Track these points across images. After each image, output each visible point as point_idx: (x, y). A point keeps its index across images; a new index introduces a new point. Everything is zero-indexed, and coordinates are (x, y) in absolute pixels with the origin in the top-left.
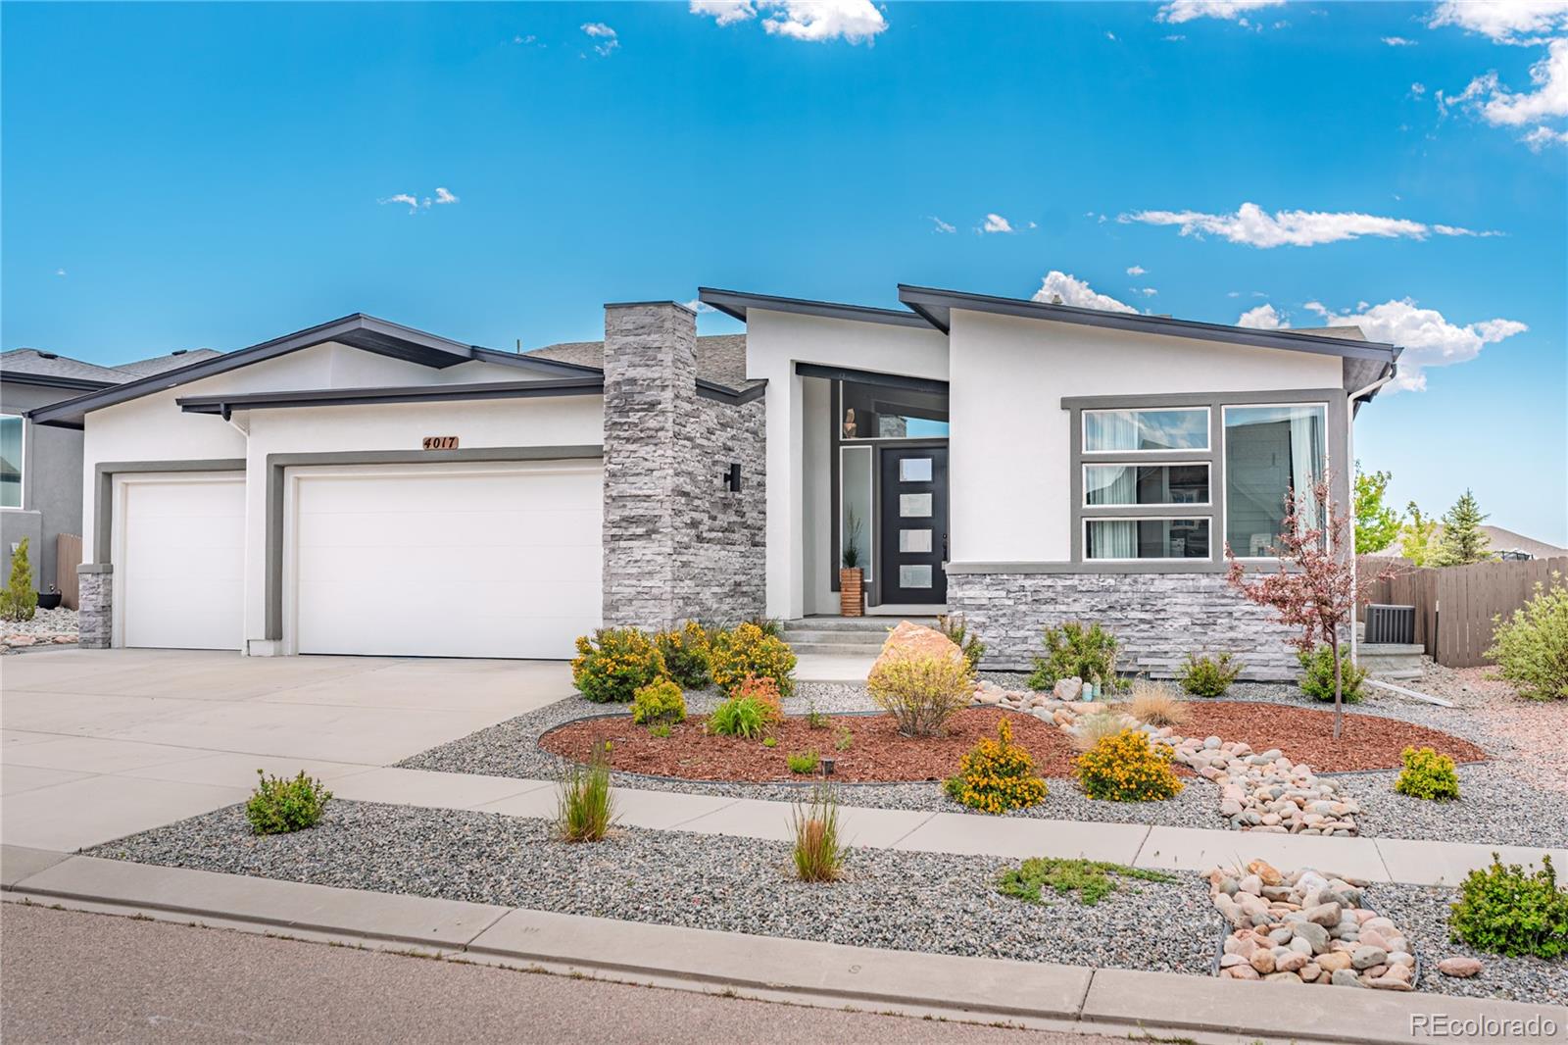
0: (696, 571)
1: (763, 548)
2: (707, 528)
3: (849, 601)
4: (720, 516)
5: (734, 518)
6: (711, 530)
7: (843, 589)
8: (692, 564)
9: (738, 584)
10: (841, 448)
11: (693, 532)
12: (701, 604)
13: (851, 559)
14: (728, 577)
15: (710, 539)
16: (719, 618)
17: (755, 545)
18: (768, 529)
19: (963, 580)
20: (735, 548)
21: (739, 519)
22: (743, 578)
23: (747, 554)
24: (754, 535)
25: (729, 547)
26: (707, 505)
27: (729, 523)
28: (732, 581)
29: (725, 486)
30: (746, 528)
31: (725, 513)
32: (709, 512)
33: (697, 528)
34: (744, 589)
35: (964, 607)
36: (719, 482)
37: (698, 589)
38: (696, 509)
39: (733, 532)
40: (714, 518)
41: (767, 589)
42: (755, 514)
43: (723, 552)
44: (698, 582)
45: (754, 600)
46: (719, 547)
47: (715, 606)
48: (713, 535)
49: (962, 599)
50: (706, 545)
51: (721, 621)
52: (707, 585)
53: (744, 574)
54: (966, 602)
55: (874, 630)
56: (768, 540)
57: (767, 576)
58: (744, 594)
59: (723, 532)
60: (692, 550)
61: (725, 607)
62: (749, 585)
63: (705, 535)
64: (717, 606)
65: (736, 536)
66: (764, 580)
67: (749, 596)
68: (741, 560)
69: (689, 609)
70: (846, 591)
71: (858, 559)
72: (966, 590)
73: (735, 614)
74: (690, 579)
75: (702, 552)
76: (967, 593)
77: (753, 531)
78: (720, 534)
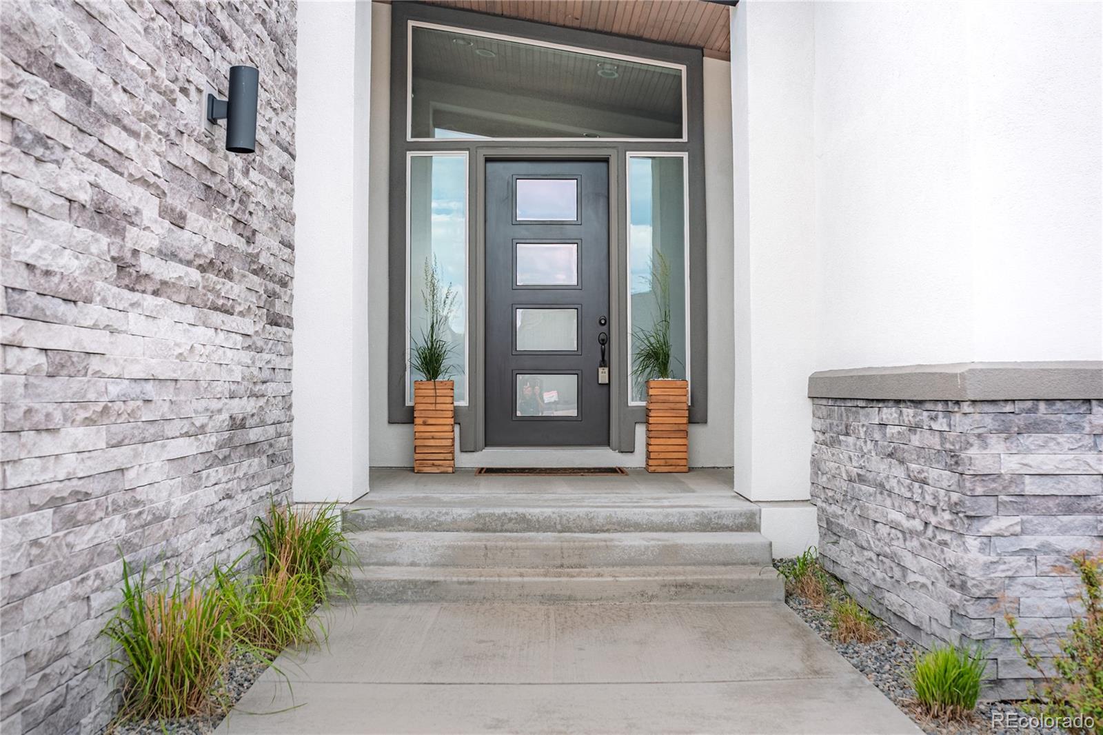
0: (114, 390)
1: (288, 331)
2: (155, 244)
3: (432, 443)
4: (195, 220)
5: (230, 238)
6: (168, 254)
7: (418, 421)
8: (95, 364)
9: (238, 424)
10: (409, 154)
11: (102, 243)
12: (130, 504)
13: (432, 362)
14: (215, 405)
15: (164, 283)
16: (190, 536)
17: (274, 321)
18: (297, 286)
19: (1020, 420)
20: (233, 322)
21: (240, 244)
22: (250, 406)
23: (260, 343)
24: (272, 295)
25: (217, 318)
26: (156, 165)
27: (219, 247)
28: (225, 416)
29: (209, 134)
30: (255, 272)
31: (207, 214)
32: (162, 194)
33: (119, 232)
34: (253, 435)
35: (1022, 502)
36: (192, 112)
37: (121, 456)
38: (115, 161)
39: (228, 275)
40: (179, 221)
41: (297, 429)
42: (275, 244)
43: (201, 330)
44: (121, 429)
45: (272, 459)
46: (189, 313)
47: (179, 501)
48: (171, 271)
49: (1017, 478)
50: (150, 301)
51: (196, 542)
52: (154, 433)
53: (253, 395)
54: (1031, 487)
55: (566, 529)
56: (297, 313)
57: (294, 399)
58: (252, 448)
59: (203, 269)
60: (94, 312)
61: (207, 496)
62: (262, 423)
63: (146, 264)
64: (186, 498)
65: (234, 290)
66: (290, 407)
67: (261, 452)
68: (246, 357)
69: (84, 539)
70: (425, 424)
71: (445, 363)
72: (1028, 451)
73: (232, 507)
74: (89, 422)
75: (135, 321)
76: (1029, 459)
77: (271, 286)
78: (195, 275)
